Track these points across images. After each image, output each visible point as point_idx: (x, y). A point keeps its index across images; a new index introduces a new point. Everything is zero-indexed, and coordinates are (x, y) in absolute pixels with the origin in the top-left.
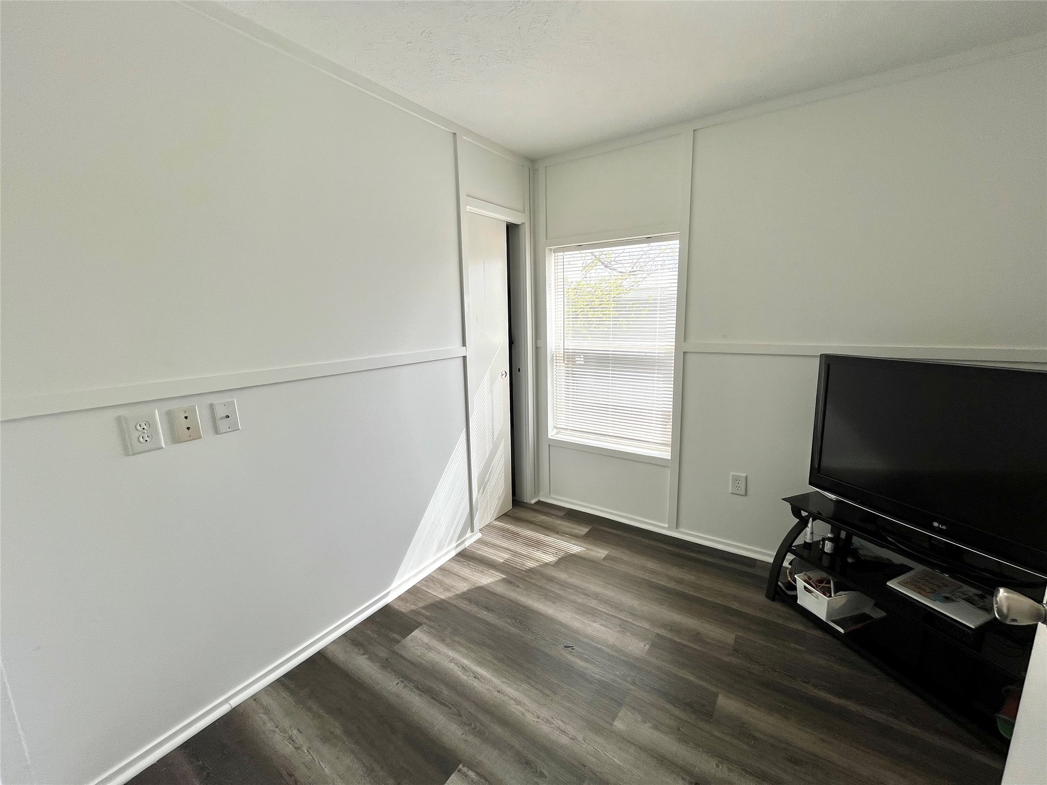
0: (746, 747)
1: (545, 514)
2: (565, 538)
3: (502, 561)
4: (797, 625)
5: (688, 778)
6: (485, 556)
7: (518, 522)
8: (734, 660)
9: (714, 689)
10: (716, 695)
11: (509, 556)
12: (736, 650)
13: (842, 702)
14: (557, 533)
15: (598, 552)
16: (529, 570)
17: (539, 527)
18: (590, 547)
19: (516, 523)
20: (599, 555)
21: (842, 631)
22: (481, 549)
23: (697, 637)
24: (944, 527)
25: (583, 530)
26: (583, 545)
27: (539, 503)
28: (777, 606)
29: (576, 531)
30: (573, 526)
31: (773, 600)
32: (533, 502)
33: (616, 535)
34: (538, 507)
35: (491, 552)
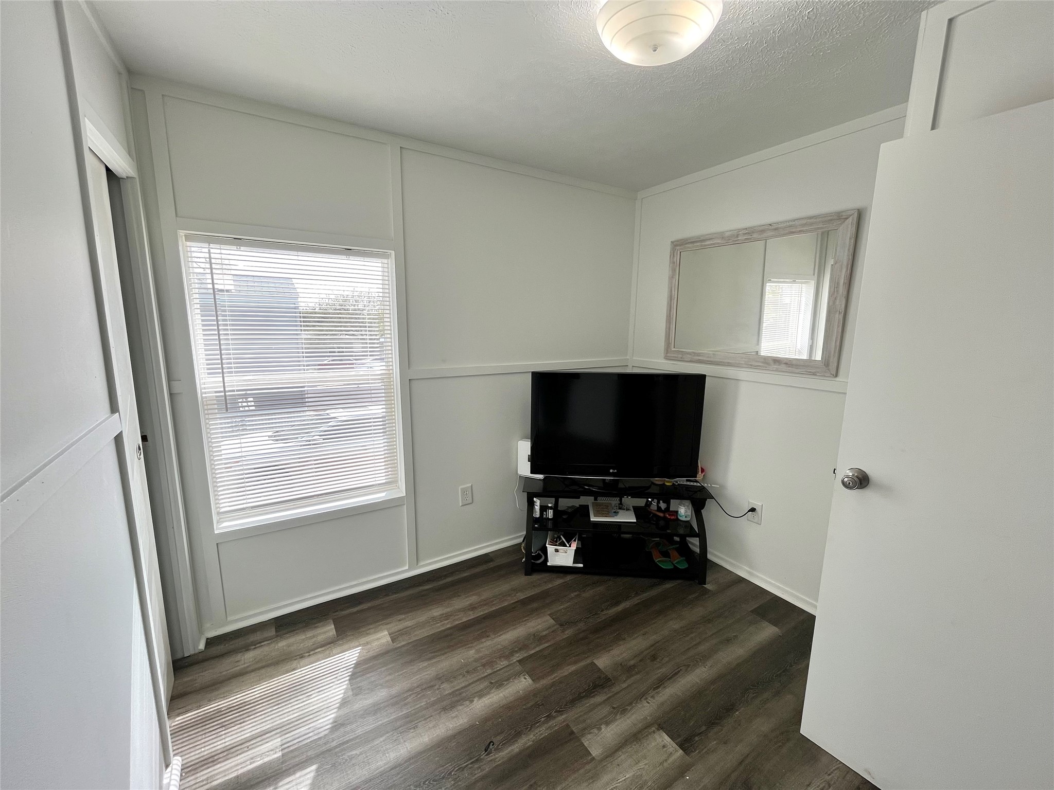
0: (638, 677)
1: (247, 648)
2: (320, 656)
3: (279, 754)
4: (559, 581)
5: (654, 729)
6: (237, 777)
7: (217, 689)
8: (569, 632)
9: (589, 661)
10: (593, 664)
11: (279, 739)
12: (563, 625)
13: (620, 608)
14: (302, 657)
15: (378, 639)
16: (332, 727)
17: (263, 671)
18: (363, 640)
19: (216, 693)
20: (384, 641)
21: (581, 565)
22: (217, 774)
23: (537, 638)
24: (616, 471)
25: (328, 630)
26: (353, 644)
27: (210, 642)
28: (535, 577)
29: (321, 638)
30: (310, 634)
31: (530, 575)
32: (202, 646)
33: (369, 609)
34: (220, 649)
35: (242, 760)
